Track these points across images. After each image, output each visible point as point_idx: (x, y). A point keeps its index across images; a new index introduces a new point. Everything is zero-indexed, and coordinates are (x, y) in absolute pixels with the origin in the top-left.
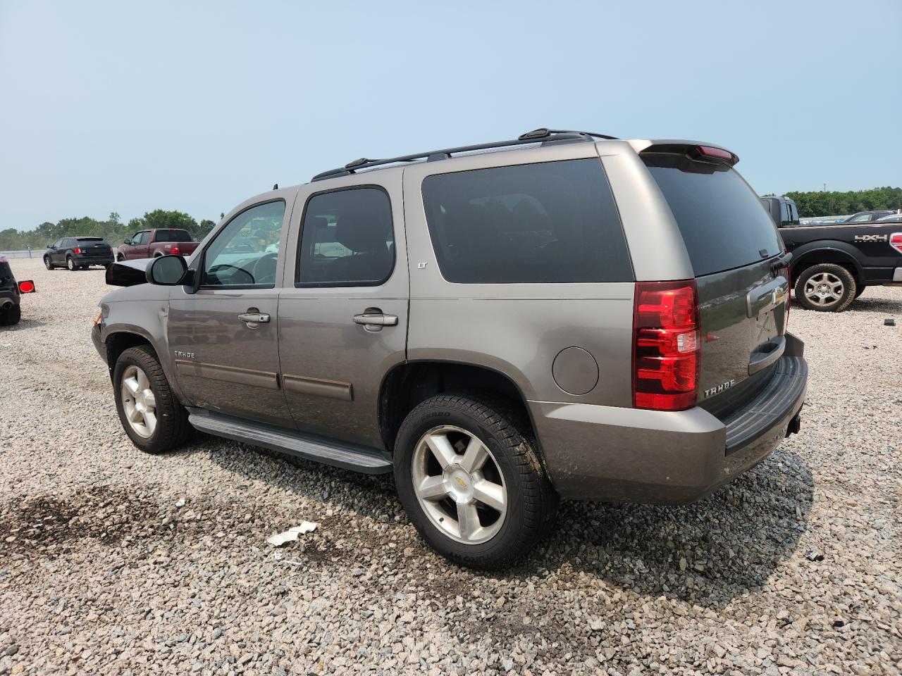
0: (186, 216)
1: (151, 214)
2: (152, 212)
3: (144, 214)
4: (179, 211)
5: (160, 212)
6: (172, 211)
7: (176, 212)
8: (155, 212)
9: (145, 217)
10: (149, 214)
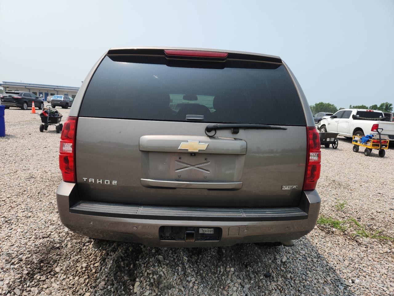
0: (333, 105)
1: (318, 104)
2: (318, 103)
3: (315, 104)
4: (330, 103)
5: (322, 103)
6: (327, 103)
7: (328, 104)
8: (320, 103)
9: (315, 105)
10: (317, 104)
